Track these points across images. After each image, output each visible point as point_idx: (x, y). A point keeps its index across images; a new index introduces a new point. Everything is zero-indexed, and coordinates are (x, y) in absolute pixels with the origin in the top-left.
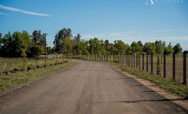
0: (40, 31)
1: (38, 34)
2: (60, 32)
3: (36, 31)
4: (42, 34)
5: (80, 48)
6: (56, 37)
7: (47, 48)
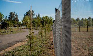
0: (14, 12)
1: (13, 14)
2: (27, 13)
3: (12, 12)
4: (15, 14)
5: (36, 22)
6: (25, 16)
7: (19, 23)
